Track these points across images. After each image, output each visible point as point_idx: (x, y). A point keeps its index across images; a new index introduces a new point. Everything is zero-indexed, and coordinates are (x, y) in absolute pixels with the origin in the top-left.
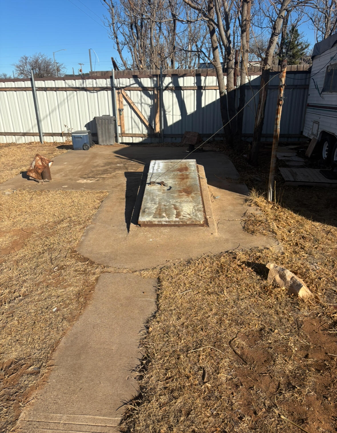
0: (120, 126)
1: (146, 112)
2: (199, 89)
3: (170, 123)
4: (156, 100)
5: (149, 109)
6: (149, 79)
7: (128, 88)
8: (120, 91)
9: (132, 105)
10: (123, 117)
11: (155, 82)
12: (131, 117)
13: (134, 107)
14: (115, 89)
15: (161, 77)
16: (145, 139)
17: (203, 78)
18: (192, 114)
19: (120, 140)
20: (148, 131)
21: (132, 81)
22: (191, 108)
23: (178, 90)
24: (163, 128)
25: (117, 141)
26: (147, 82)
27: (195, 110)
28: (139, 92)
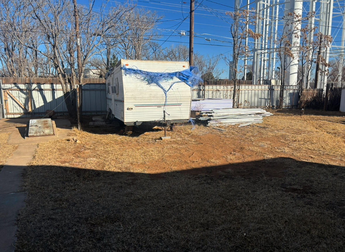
0: (6, 109)
1: (22, 101)
2: (53, 90)
3: (37, 106)
4: (28, 95)
5: (24, 100)
6: (23, 85)
7: (11, 89)
8: (5, 91)
9: (13, 98)
10: (8, 104)
11: (27, 87)
12: (13, 104)
13: (15, 99)
14: (2, 89)
15: (30, 84)
16: (22, 116)
17: (55, 85)
18: (50, 102)
19: (5, 117)
20: (24, 111)
21: (13, 85)
22: (49, 99)
23: (41, 90)
24: (33, 109)
25: (3, 117)
26: (22, 86)
27: (52, 100)
28: (17, 91)
